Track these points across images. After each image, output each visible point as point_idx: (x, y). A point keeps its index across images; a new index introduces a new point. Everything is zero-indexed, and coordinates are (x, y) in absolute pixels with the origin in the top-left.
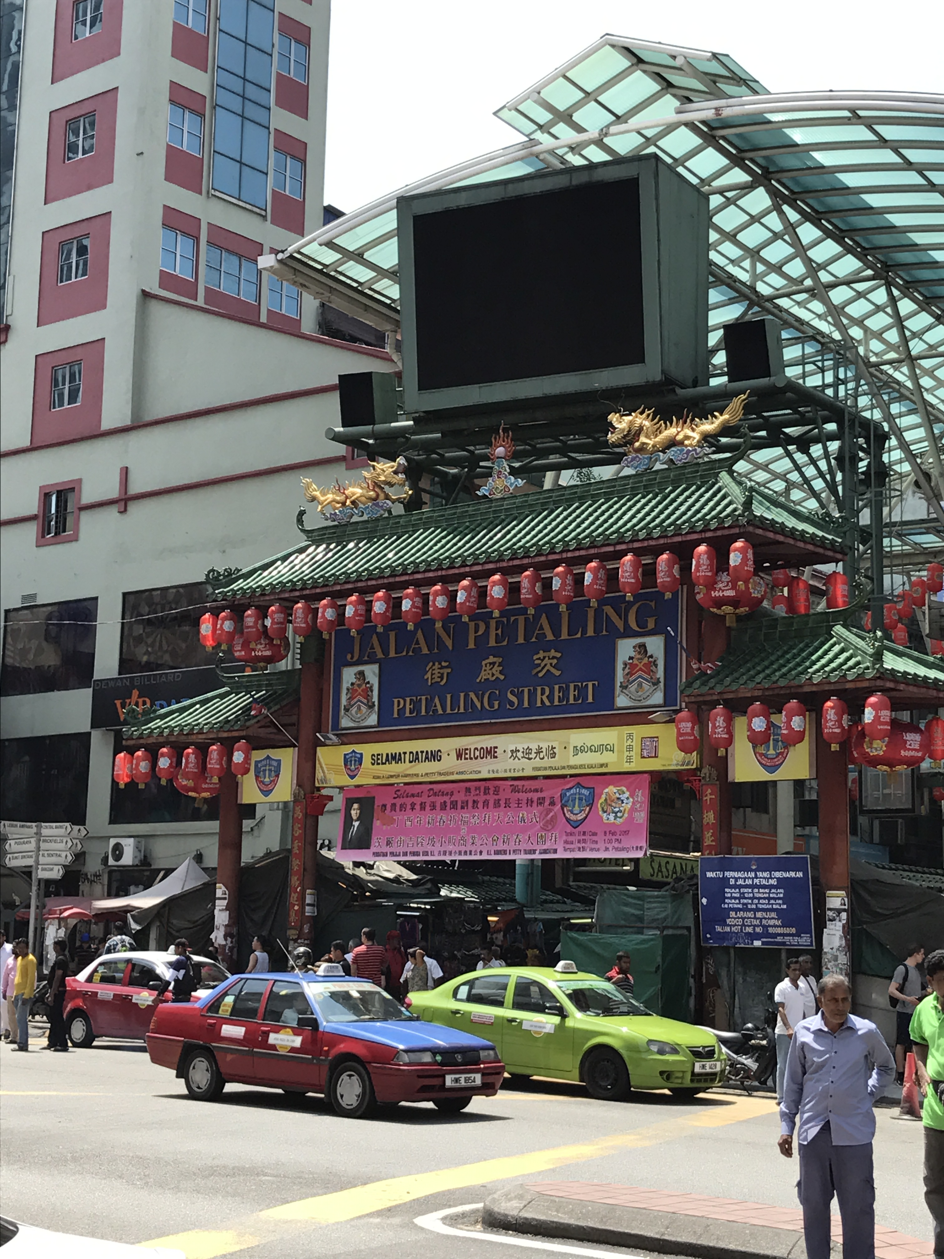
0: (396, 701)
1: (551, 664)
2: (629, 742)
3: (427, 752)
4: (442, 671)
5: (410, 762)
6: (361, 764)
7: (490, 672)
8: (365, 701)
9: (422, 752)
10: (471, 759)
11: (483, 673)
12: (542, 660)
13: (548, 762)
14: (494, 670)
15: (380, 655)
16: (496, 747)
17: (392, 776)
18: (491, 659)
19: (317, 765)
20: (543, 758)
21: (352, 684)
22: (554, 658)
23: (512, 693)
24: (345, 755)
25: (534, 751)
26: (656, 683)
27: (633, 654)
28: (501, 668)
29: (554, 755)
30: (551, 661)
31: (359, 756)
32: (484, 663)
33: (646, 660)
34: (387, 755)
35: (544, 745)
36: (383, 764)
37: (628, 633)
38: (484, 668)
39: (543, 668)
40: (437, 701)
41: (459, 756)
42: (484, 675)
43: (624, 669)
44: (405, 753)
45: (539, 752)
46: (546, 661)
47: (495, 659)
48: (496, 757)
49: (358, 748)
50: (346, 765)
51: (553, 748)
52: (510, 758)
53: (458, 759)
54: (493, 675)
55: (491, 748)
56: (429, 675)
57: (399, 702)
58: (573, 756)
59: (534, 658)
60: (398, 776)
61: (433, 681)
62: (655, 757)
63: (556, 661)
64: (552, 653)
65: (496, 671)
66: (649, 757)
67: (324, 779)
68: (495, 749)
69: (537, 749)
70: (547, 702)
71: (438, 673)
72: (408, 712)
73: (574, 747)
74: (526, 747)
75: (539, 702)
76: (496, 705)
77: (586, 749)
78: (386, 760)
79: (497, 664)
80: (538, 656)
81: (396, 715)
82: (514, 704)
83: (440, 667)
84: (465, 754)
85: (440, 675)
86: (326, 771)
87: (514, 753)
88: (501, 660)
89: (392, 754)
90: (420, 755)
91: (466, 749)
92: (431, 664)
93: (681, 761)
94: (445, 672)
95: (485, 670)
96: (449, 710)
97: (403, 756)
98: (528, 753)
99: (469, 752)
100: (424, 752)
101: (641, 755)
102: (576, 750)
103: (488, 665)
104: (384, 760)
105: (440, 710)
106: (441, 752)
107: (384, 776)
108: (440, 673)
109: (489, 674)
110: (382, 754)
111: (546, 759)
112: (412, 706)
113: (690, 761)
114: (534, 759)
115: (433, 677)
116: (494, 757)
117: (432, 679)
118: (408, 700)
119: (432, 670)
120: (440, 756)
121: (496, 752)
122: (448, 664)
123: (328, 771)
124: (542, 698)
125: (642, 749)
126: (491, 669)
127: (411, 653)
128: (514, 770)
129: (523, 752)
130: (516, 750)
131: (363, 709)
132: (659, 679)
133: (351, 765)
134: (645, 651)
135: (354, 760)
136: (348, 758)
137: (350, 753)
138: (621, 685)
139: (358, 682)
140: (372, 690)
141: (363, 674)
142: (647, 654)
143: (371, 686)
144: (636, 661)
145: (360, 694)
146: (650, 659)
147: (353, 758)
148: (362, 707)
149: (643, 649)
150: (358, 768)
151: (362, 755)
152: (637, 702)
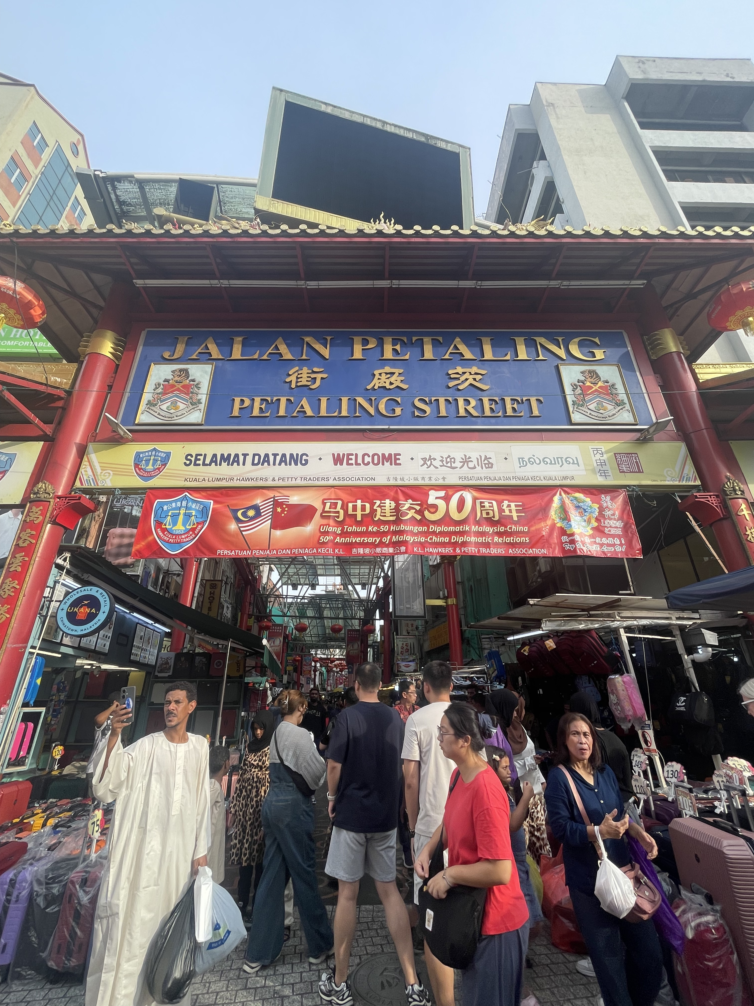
0: (237, 400)
1: (475, 379)
2: (598, 456)
3: (284, 455)
4: (313, 376)
5: (253, 464)
7: (388, 381)
8: (187, 397)
9: (275, 455)
10: (357, 464)
11: (375, 381)
12: (461, 375)
13: (480, 472)
14: (392, 379)
15: (216, 355)
16: (399, 455)
17: (218, 480)
18: (388, 369)
20: (475, 467)
21: (166, 380)
22: (476, 374)
23: (421, 400)
24: (138, 454)
25: (458, 459)
26: (620, 404)
27: (582, 378)
28: (403, 378)
29: (490, 465)
30: (474, 376)
31: (163, 455)
32: (377, 372)
33: (600, 384)
34: (215, 456)
35: (474, 456)
36: (204, 464)
37: (572, 360)
38: (377, 376)
39: (463, 382)
40: (304, 402)
41: (338, 460)
42: (376, 384)
43: (574, 390)
44: (245, 455)
45: (466, 461)
46: (467, 376)
47: (393, 370)
48: (400, 464)
49: (163, 447)
50: (136, 465)
51: (486, 458)
52: (421, 466)
53: (336, 464)
54: (391, 384)
55: (390, 455)
56: (293, 378)
57: (243, 401)
58: (520, 467)
59: (450, 372)
60: (232, 479)
61: (299, 384)
62: (639, 472)
63: (480, 377)
64: (474, 369)
65: (396, 380)
66: (631, 472)
67: (92, 479)
68: (397, 457)
69: (462, 459)
70: (475, 413)
71: (308, 377)
72: (256, 412)
73: (519, 459)
74: (445, 456)
75: (462, 412)
76: (398, 411)
77: (538, 462)
78: (212, 461)
79: (397, 374)
80: (455, 371)
81: (236, 413)
82: (425, 412)
83: (310, 371)
84: (348, 459)
85: (310, 379)
86: (99, 470)
87: (427, 461)
88: (401, 371)
89: (222, 455)
90: (271, 458)
91: (348, 455)
92: (297, 368)
93: (678, 477)
94: (319, 376)
95: (379, 379)
96: (323, 412)
97: (241, 458)
98: (449, 462)
99: (353, 457)
100: (278, 455)
101: (620, 470)
102: (523, 461)
103: (383, 375)
104: (207, 461)
105: (309, 413)
106: (307, 456)
107: (206, 479)
108: (310, 377)
109: (385, 382)
110: (205, 455)
111: (478, 468)
112: (263, 406)
113: (690, 477)
114: (460, 468)
115: (299, 380)
116: (396, 464)
117: (297, 382)
118: (257, 400)
119: (299, 374)
120: (306, 461)
121: (399, 459)
122: (323, 370)
123: (102, 470)
124: (465, 408)
125: (618, 464)
126: (388, 378)
127: (265, 357)
128: (430, 478)
129: (442, 461)
130: (430, 459)
131: (181, 406)
132: (623, 400)
133: (147, 465)
134: (598, 376)
135: (154, 459)
136: (143, 457)
137: (148, 452)
138: (574, 403)
139: (176, 378)
140: (199, 388)
141: (186, 371)
142: (600, 378)
143: (197, 384)
144: (588, 384)
145: (178, 390)
146: (606, 384)
147: (152, 458)
148: (179, 403)
149: (594, 374)
150: (159, 469)
151: (168, 455)
152: (601, 419)
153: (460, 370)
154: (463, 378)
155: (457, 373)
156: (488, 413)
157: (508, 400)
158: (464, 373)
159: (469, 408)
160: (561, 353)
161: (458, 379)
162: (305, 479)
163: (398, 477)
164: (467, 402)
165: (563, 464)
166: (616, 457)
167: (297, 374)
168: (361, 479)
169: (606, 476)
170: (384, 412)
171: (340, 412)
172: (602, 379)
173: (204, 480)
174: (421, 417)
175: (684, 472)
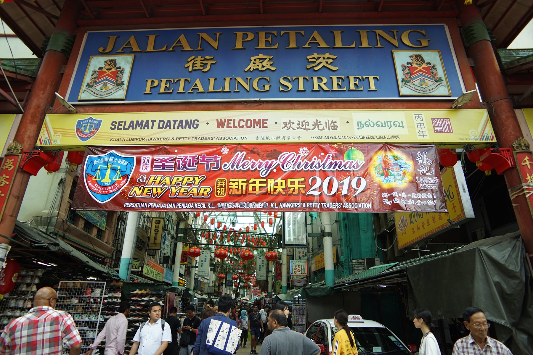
0: (149, 81)
1: (327, 62)
2: (419, 120)
3: (181, 121)
4: (205, 62)
5: (159, 128)
6: (97, 129)
7: (260, 65)
8: (114, 80)
9: (175, 121)
10: (235, 127)
11: (251, 65)
12: (317, 60)
13: (327, 132)
14: (264, 64)
15: (136, 49)
16: (267, 120)
17: (134, 139)
18: (261, 56)
19: (43, 128)
20: (323, 129)
21: (100, 68)
22: (328, 58)
23: (285, 79)
24: (79, 122)
25: (311, 123)
26: (439, 80)
27: (410, 61)
28: (272, 63)
29: (335, 128)
30: (327, 60)
31: (96, 122)
32: (252, 58)
33: (424, 65)
34: (132, 122)
35: (323, 120)
36: (124, 129)
37: (403, 47)
38: (253, 61)
39: (318, 65)
40: (198, 82)
41: (220, 124)
42: (252, 66)
43: (403, 70)
44: (153, 122)
45: (317, 124)
46: (321, 60)
47: (265, 57)
48: (267, 127)
49: (97, 117)
50: (78, 130)
51: (333, 122)
52: (283, 128)
53: (219, 127)
54: (263, 66)
55: (260, 120)
56: (191, 64)
57: (153, 82)
58: (358, 129)
59: (308, 57)
60: (143, 139)
61: (194, 68)
62: (450, 132)
63: (331, 61)
64: (327, 55)
65: (267, 64)
66: (443, 133)
67: (48, 140)
68: (265, 121)
69: (314, 122)
70: (325, 88)
71: (201, 63)
72: (162, 90)
73: (358, 122)
74: (301, 120)
75: (316, 88)
76: (267, 88)
77: (372, 125)
78: (130, 126)
79: (268, 59)
80: (313, 56)
81: (148, 91)
82: (288, 87)
83: (203, 59)
84: (228, 123)
85: (202, 65)
86: (52, 133)
87: (288, 125)
88: (271, 57)
89: (137, 122)
90: (172, 123)
91: (228, 120)
92: (193, 57)
93: (479, 136)
94: (209, 63)
95: (254, 63)
96: (211, 89)
97: (151, 123)
98: (304, 125)
99: (232, 122)
100: (177, 121)
101: (435, 131)
102: (361, 124)
103: (258, 60)
104: (127, 126)
105: (201, 89)
106: (198, 121)
107: (126, 139)
108: (203, 63)
109: (258, 66)
110: (126, 122)
111: (326, 130)
112: (168, 86)
113: (488, 137)
114: (313, 130)
115: (195, 65)
116: (264, 127)
117: (193, 67)
118: (164, 81)
119: (194, 61)
120: (197, 125)
121: (266, 123)
122: (212, 57)
123: (55, 133)
124: (319, 85)
125: (434, 127)
126: (261, 63)
127: (171, 49)
128: (289, 137)
129: (299, 124)
130: (290, 123)
131: (110, 86)
132: (440, 78)
133: (85, 130)
134: (422, 60)
135: (90, 125)
136: (83, 124)
137: (86, 120)
138: (403, 80)
139: (107, 67)
140: (122, 73)
141: (114, 62)
142: (424, 61)
143: (122, 70)
144: (414, 65)
145: (108, 75)
146: (428, 65)
147: (89, 124)
148: (108, 85)
149: (419, 58)
150: (93, 132)
151: (100, 122)
152: (423, 92)
153: (316, 55)
154: (318, 62)
155: (314, 58)
156: (336, 87)
157: (352, 78)
158: (319, 58)
159: (322, 85)
160: (395, 42)
161: (315, 62)
162: (196, 138)
163: (265, 137)
164: (320, 79)
165: (391, 127)
166: (432, 121)
167: (193, 61)
168: (237, 138)
169: (423, 135)
170: (257, 89)
171: (224, 88)
172: (426, 62)
173: (124, 139)
174: (285, 91)
175: (485, 133)
